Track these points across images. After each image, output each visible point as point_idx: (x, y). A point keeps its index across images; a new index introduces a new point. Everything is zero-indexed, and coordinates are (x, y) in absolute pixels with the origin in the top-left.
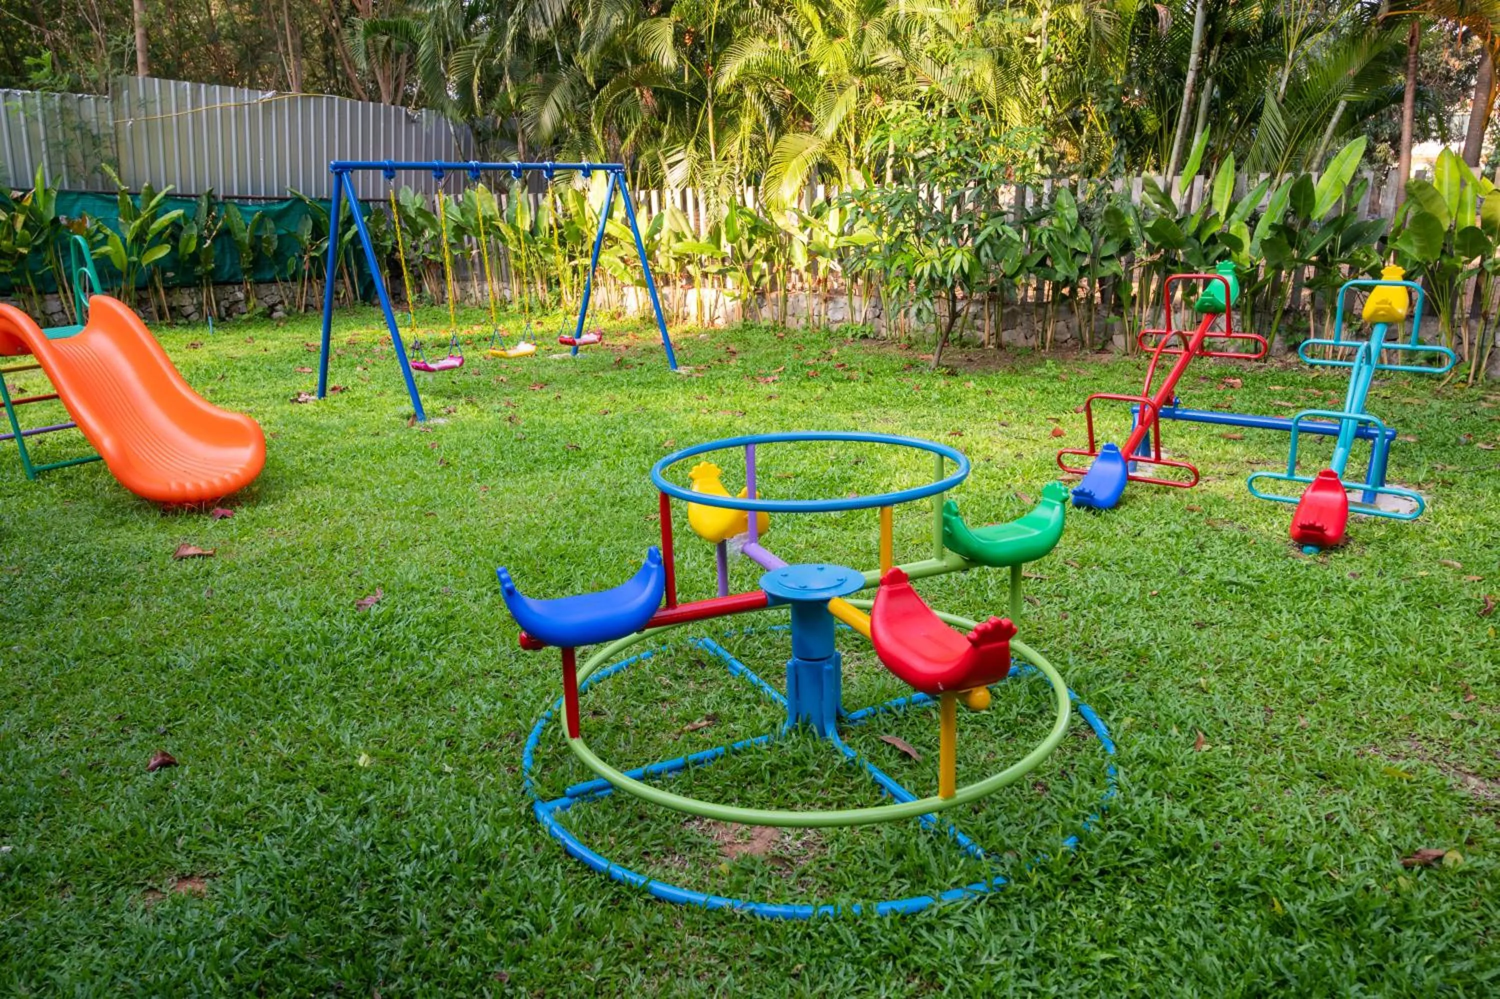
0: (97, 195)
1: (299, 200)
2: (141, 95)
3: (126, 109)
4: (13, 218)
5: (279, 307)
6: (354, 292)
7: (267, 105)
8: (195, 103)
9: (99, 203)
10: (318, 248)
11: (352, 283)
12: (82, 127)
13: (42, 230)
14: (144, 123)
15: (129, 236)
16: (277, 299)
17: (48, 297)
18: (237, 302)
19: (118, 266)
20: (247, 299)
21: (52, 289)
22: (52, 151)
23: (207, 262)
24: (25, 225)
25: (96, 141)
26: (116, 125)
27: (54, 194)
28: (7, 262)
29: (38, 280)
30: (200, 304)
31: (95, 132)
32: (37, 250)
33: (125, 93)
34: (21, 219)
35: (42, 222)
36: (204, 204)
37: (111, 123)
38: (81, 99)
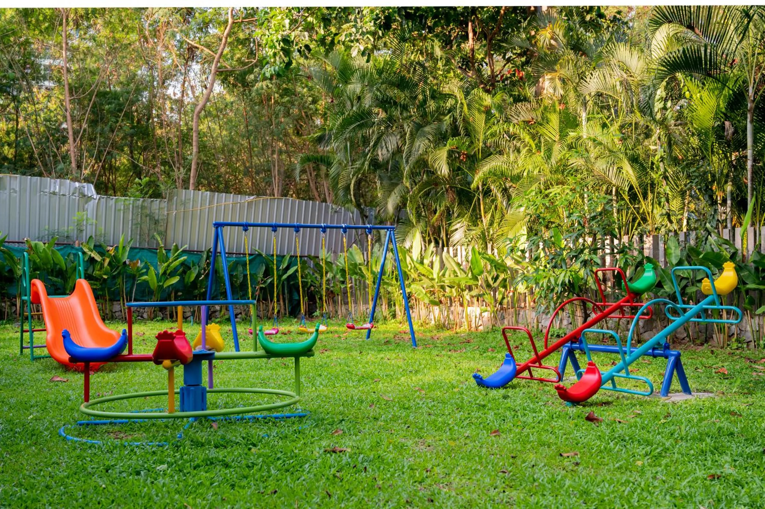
0: (150, 250)
1: (260, 255)
2: (183, 198)
3: (174, 206)
4: (104, 260)
5: (240, 316)
6: (285, 310)
7: (250, 204)
8: (211, 202)
9: (150, 254)
10: (265, 282)
11: (285, 304)
12: (151, 216)
13: (118, 267)
14: (182, 213)
15: (161, 272)
16: (239, 311)
17: (115, 303)
18: (215, 312)
19: (152, 287)
20: (221, 311)
21: (117, 299)
22: (134, 227)
23: (201, 288)
24: (110, 264)
25: (156, 222)
26: (168, 214)
27: (128, 249)
28: (98, 283)
29: (110, 293)
30: (194, 311)
31: (156, 218)
32: (114, 277)
33: (175, 198)
34: (108, 260)
35: (119, 263)
36: (205, 256)
37: (166, 213)
38: (152, 201)
